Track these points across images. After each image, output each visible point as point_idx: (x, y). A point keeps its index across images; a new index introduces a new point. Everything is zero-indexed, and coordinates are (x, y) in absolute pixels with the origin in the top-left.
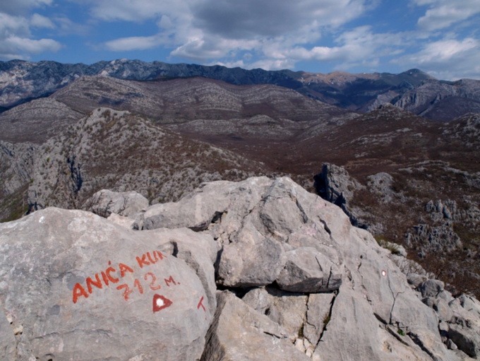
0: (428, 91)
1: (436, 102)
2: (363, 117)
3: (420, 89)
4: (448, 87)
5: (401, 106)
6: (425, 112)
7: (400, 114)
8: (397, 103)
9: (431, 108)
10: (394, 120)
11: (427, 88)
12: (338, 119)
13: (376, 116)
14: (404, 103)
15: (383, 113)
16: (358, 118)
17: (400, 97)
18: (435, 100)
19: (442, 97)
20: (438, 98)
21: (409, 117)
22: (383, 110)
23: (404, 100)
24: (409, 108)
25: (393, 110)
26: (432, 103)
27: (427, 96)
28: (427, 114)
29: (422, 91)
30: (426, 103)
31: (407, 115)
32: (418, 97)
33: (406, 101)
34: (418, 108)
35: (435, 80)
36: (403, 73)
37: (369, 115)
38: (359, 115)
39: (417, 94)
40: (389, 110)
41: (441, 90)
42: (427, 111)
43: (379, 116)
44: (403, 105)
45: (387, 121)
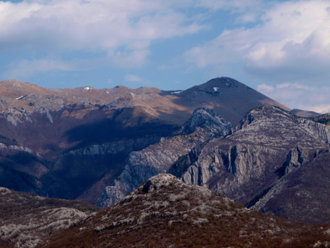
0: (265, 139)
1: (290, 170)
2: (97, 220)
3: (246, 134)
4: (316, 128)
5: (200, 182)
6: (266, 198)
7: (203, 207)
8: (187, 175)
9: (279, 186)
10: (189, 224)
11: (262, 130)
12: (17, 228)
13: (137, 214)
14: (206, 176)
15: (157, 204)
16: (82, 223)
17: (193, 157)
18: (286, 163)
19: (305, 156)
20: (294, 159)
21: (229, 214)
22: (155, 197)
23: (205, 166)
24: (220, 188)
25: (182, 195)
26: (281, 172)
27: (266, 154)
28: (272, 206)
29: (250, 138)
30: (266, 172)
31: (223, 208)
32: (241, 157)
33: (211, 168)
34: (244, 187)
35: (281, 110)
36: (196, 88)
37: (115, 212)
38: (82, 214)
39: (239, 147)
40: (173, 197)
41: (300, 136)
42: (270, 195)
43: (144, 215)
44: (205, 180)
45: (171, 229)
